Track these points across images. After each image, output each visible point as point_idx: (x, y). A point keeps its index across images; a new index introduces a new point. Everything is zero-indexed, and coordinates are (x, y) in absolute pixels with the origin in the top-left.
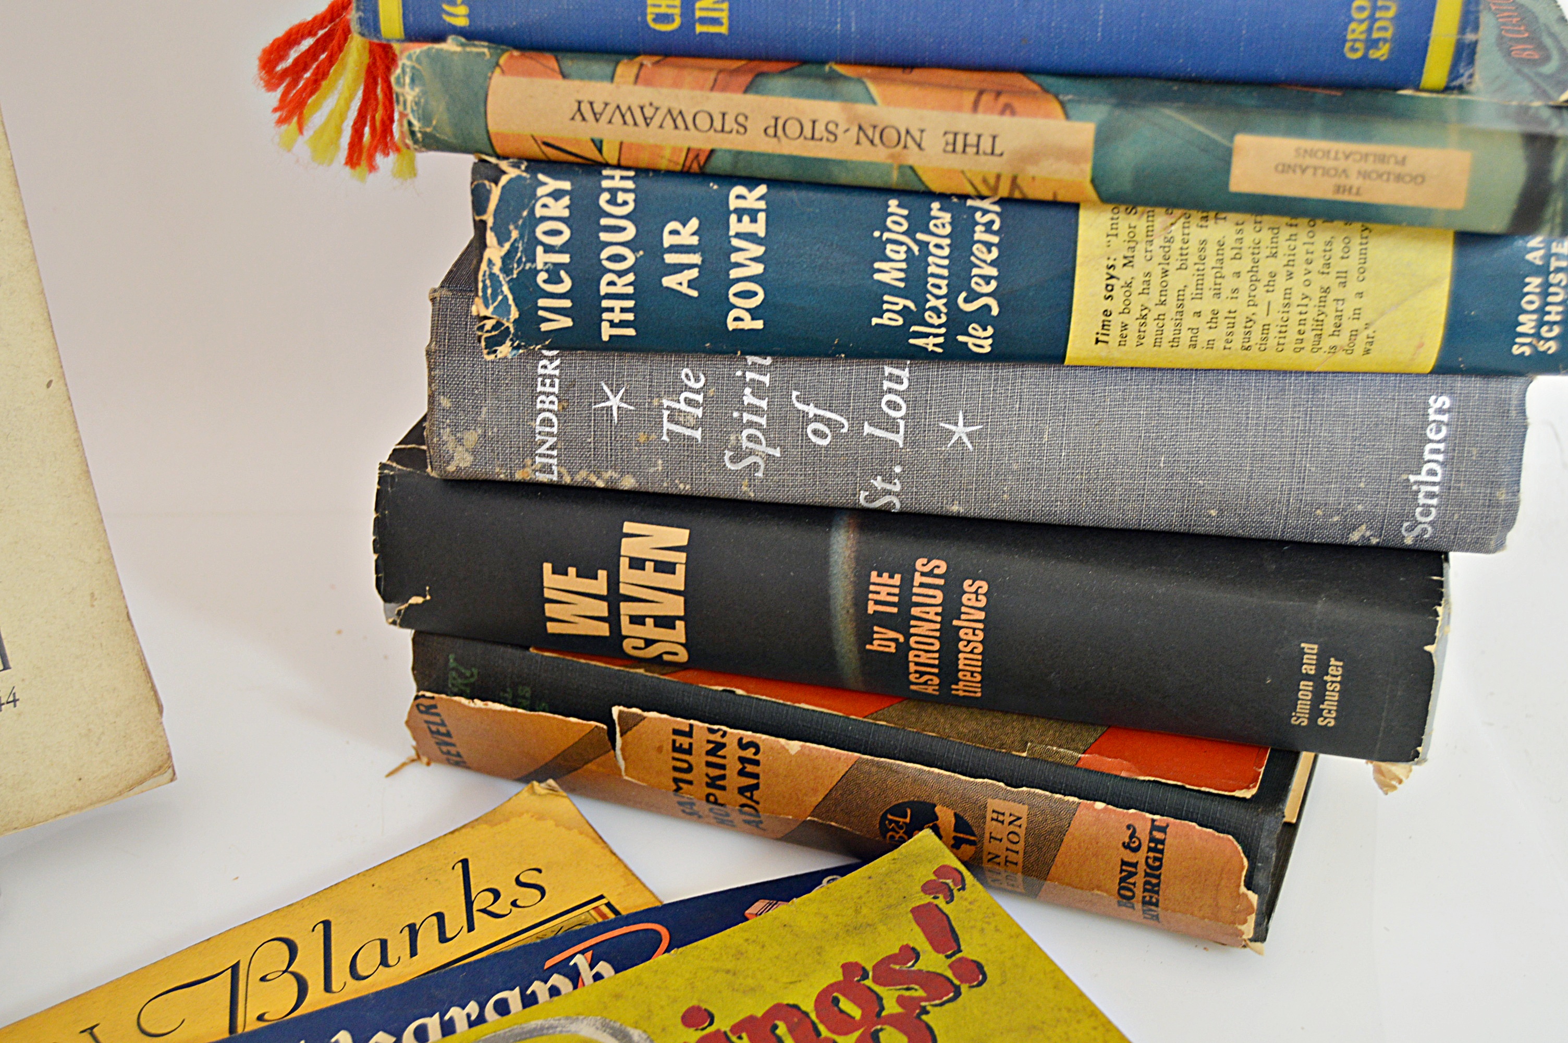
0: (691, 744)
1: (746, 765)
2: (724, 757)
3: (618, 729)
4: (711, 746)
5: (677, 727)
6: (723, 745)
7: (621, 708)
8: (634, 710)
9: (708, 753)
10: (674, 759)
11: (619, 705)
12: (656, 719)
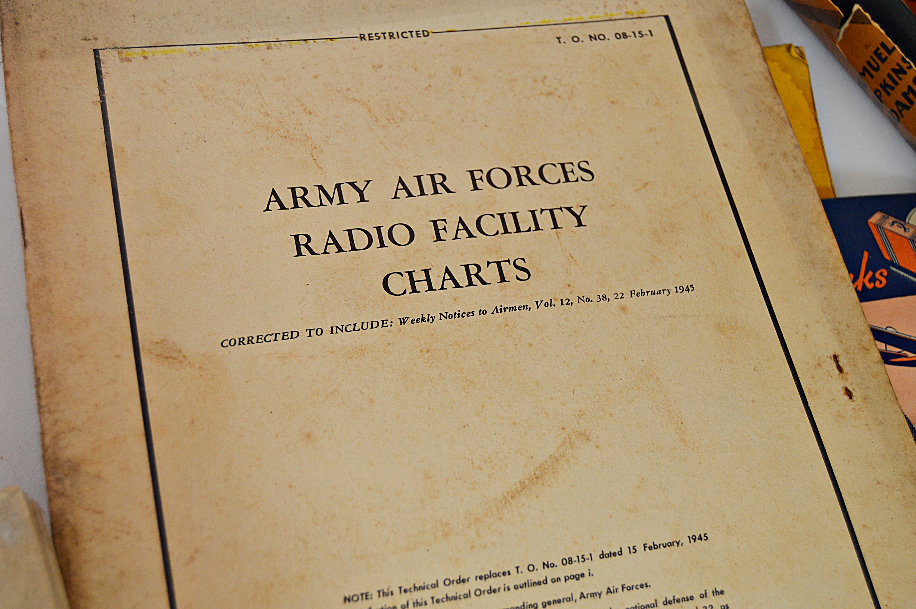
0: (886, 58)
1: (910, 93)
2: (900, 79)
3: (851, 18)
4: (898, 68)
5: (885, 42)
6: (905, 73)
7: (861, 8)
8: (867, 15)
9: (893, 70)
10: (872, 58)
11: (860, 6)
12: (876, 29)
